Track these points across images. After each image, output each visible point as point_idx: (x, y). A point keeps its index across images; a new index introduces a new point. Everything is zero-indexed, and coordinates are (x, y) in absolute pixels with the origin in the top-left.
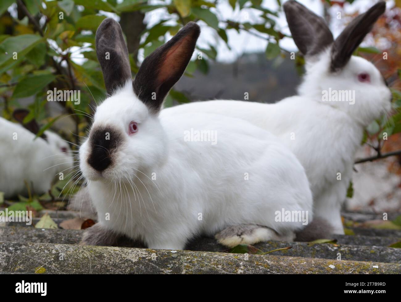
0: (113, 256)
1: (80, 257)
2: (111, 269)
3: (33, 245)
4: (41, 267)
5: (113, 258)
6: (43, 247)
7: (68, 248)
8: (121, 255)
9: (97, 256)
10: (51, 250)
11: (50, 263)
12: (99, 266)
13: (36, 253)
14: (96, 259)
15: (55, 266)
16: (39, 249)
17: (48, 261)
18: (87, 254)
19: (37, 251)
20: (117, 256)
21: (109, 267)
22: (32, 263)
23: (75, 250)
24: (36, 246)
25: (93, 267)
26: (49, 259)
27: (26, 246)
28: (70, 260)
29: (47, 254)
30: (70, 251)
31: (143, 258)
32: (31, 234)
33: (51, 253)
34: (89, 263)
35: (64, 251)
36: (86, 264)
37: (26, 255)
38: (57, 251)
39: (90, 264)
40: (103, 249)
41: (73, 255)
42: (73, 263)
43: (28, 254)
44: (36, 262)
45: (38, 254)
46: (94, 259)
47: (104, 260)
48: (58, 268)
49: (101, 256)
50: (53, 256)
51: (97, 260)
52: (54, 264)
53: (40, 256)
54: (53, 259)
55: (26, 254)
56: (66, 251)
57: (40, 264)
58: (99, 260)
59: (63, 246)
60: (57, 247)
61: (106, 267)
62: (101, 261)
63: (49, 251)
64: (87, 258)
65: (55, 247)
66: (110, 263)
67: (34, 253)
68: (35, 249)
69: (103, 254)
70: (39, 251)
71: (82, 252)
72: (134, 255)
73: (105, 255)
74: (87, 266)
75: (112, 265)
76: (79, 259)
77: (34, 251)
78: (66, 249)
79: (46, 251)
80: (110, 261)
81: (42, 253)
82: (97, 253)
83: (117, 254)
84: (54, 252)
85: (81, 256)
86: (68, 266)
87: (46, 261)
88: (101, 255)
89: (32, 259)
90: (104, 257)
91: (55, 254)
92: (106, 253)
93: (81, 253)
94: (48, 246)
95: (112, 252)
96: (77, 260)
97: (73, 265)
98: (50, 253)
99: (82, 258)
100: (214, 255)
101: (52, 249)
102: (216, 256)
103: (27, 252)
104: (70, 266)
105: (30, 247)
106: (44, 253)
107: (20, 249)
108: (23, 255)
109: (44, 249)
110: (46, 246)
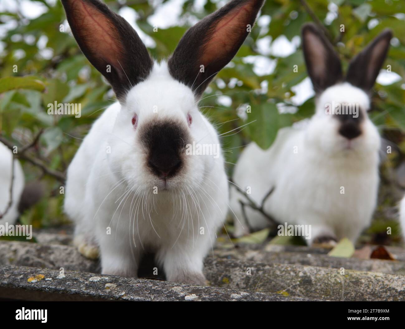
0: (372, 282)
1: (332, 282)
2: (369, 298)
3: (279, 265)
4: (284, 291)
5: (373, 285)
6: (289, 269)
7: (320, 270)
8: (383, 282)
9: (352, 282)
10: (297, 272)
11: (294, 287)
12: (353, 294)
13: (281, 275)
14: (351, 284)
15: (300, 291)
16: (284, 271)
17: (292, 285)
18: (341, 279)
19: (282, 272)
20: (378, 283)
21: (366, 296)
22: (274, 286)
23: (327, 274)
24: (282, 267)
25: (346, 294)
26: (294, 282)
28: (319, 284)
29: (293, 276)
30: (320, 275)
33: (297, 276)
34: (341, 288)
36: (338, 290)
38: (305, 273)
39: (342, 290)
40: (361, 274)
41: (323, 279)
42: (322, 288)
44: (278, 285)
45: (282, 276)
46: (349, 286)
47: (361, 286)
48: (303, 293)
49: (357, 282)
50: (299, 279)
51: (351, 287)
52: (299, 288)
53: (284, 279)
54: (298, 283)
56: (316, 274)
57: (283, 288)
58: (355, 286)
59: (313, 269)
61: (363, 295)
62: (357, 288)
63: (296, 273)
64: (340, 283)
66: (368, 290)
67: (277, 275)
68: (280, 270)
69: (360, 279)
70: (284, 273)
71: (335, 276)
72: (400, 283)
73: (363, 281)
74: (338, 293)
75: (370, 294)
76: (329, 284)
77: (278, 273)
78: (315, 272)
79: (292, 273)
80: (369, 288)
81: (287, 275)
82: (353, 278)
83: (379, 281)
84: (301, 274)
85: (333, 280)
86: (315, 291)
87: (291, 284)
88: (358, 280)
89: (274, 281)
90: (362, 283)
92: (364, 279)
93: (334, 277)
94: (295, 267)
95: (372, 278)
96: (327, 285)
97: (321, 290)
98: (296, 275)
99: (334, 283)
101: (300, 272)
103: (270, 272)
104: (318, 291)
105: (274, 268)
106: (289, 275)
107: (263, 270)
108: (265, 277)
109: (291, 270)
110: (293, 268)
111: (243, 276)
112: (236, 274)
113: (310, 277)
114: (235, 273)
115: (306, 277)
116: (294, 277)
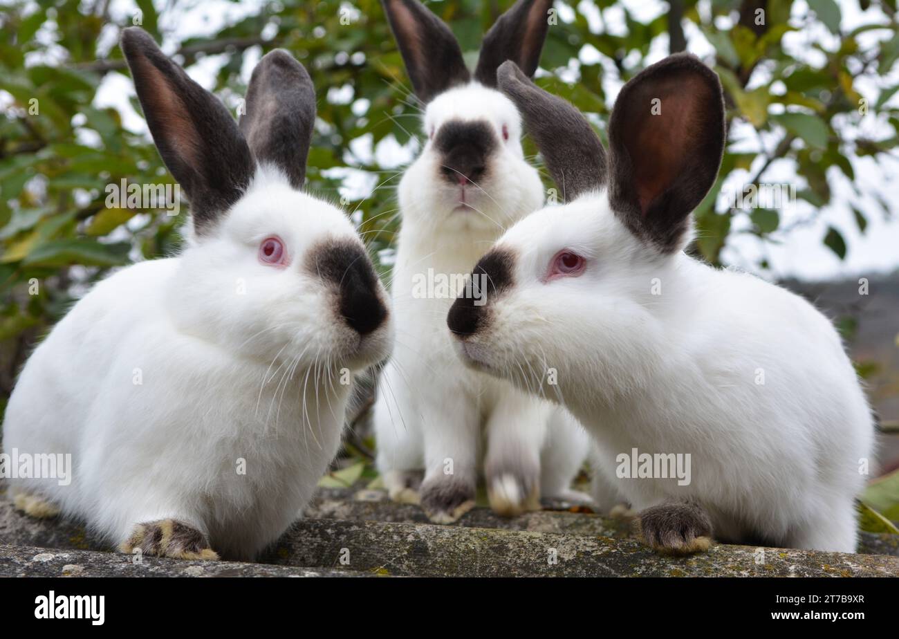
0: (525, 548)
1: (460, 550)
2: (519, 575)
3: (374, 524)
4: (381, 567)
5: (526, 553)
6: (391, 530)
7: (441, 531)
8: (542, 547)
9: (493, 549)
10: (405, 535)
11: (399, 561)
12: (495, 568)
13: (376, 541)
14: (492, 553)
15: (407, 566)
16: (382, 533)
17: (395, 556)
18: (475, 544)
19: (378, 535)
20: (534, 549)
21: (515, 571)
22: (365, 559)
23: (454, 536)
24: (380, 528)
25: (483, 569)
26: (398, 551)
27: (360, 527)
28: (439, 554)
29: (396, 542)
30: (442, 538)
31: (587, 553)
32: (402, 513)
33: (404, 542)
34: (475, 560)
35: (431, 537)
36: (470, 563)
37: (356, 544)
38: (417, 536)
39: (477, 563)
40: (508, 535)
41: (447, 545)
42: (444, 561)
43: (359, 543)
44: (372, 557)
45: (379, 543)
46: (488, 555)
47: (507, 555)
48: (413, 571)
49: (501, 548)
50: (408, 547)
51: (491, 557)
52: (407, 562)
53: (382, 547)
54: (406, 553)
55: (355, 542)
56: (435, 537)
57: (380, 562)
58: (497, 555)
59: (430, 529)
60: (418, 530)
61: (509, 569)
62: (501, 558)
63: (402, 536)
64: (474, 551)
65: (414, 530)
66: (519, 561)
67: (371, 540)
68: (375, 532)
69: (506, 544)
70: (382, 537)
71: (466, 540)
72: (568, 547)
73: (511, 546)
74: (471, 568)
75: (522, 567)
76: (456, 553)
77: (373, 537)
78: (434, 534)
79: (395, 537)
80: (519, 557)
81: (387, 540)
82: (495, 541)
83: (535, 545)
84: (410, 538)
85: (462, 547)
86: (433, 566)
87: (393, 555)
88: (503, 545)
89: (366, 552)
90: (508, 550)
91: (411, 543)
92: (512, 543)
93: (464, 542)
94: (401, 527)
95: (525, 540)
96: (453, 555)
97: (443, 564)
98: (402, 540)
99: (464, 552)
100: (736, 550)
101: (408, 534)
102: (739, 552)
103: (359, 537)
104: (437, 566)
105: (366, 529)
106: (391, 540)
107: (348, 532)
108: (351, 544)
109: (394, 532)
110: (398, 528)
111: (312, 544)
112: (300, 542)
113: (425, 542)
114: (299, 539)
115: (419, 542)
116: (398, 543)
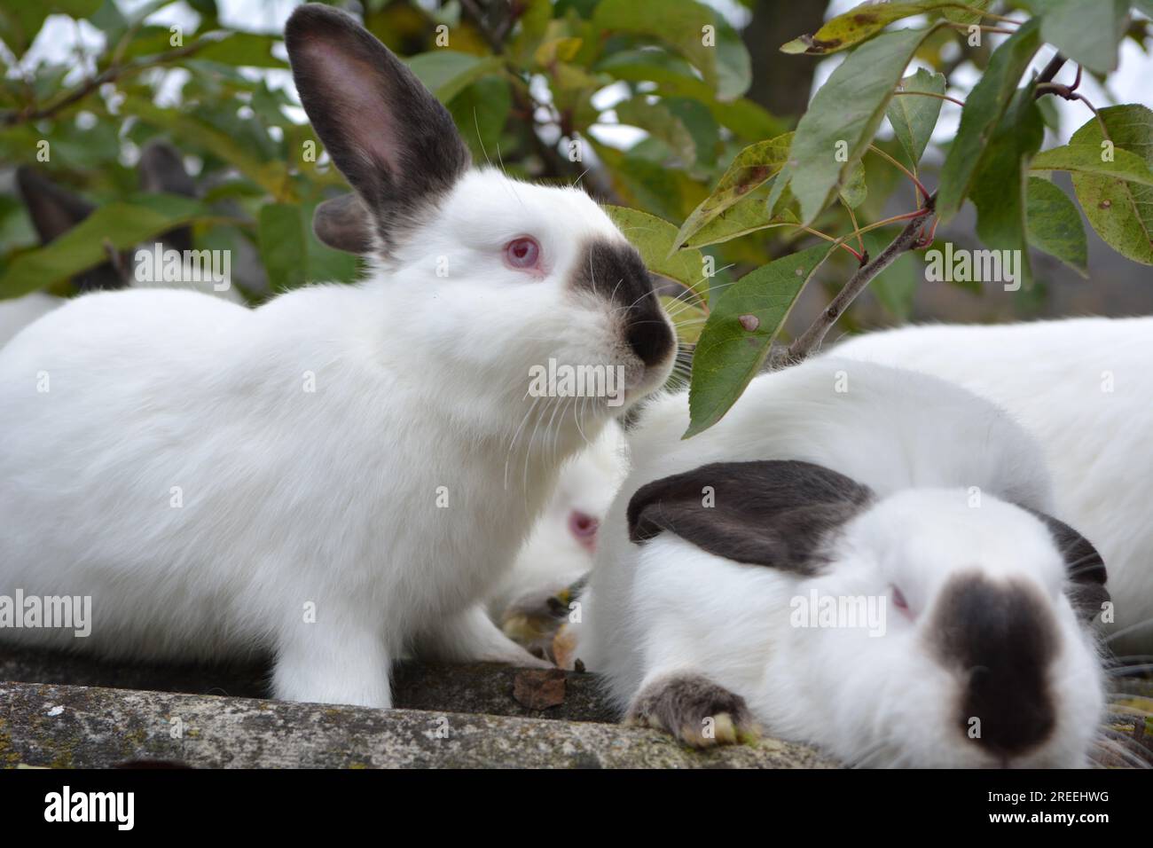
27: (478, 727)
35: (601, 746)
37: (479, 758)
43: (484, 755)
55: (478, 754)
60: (577, 734)
65: (571, 733)
91: (571, 757)
